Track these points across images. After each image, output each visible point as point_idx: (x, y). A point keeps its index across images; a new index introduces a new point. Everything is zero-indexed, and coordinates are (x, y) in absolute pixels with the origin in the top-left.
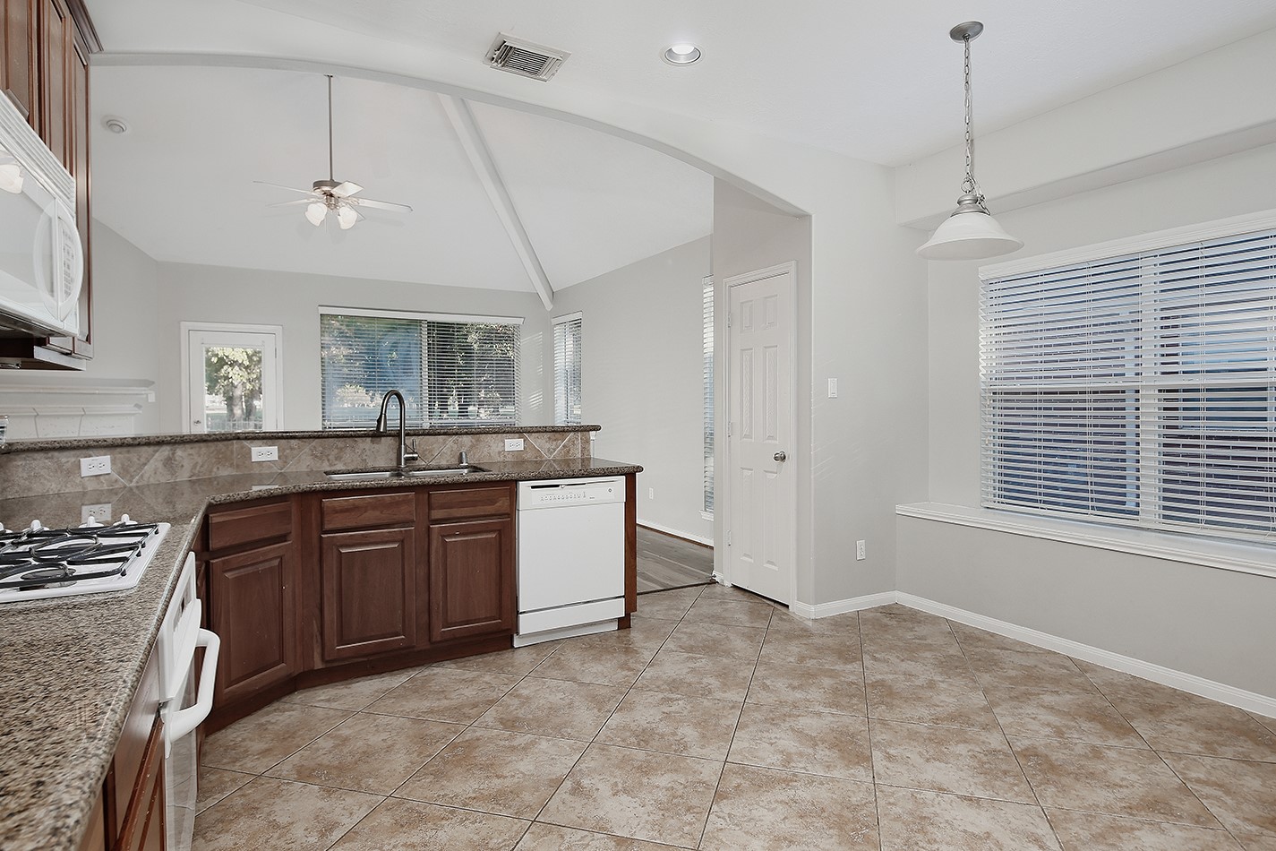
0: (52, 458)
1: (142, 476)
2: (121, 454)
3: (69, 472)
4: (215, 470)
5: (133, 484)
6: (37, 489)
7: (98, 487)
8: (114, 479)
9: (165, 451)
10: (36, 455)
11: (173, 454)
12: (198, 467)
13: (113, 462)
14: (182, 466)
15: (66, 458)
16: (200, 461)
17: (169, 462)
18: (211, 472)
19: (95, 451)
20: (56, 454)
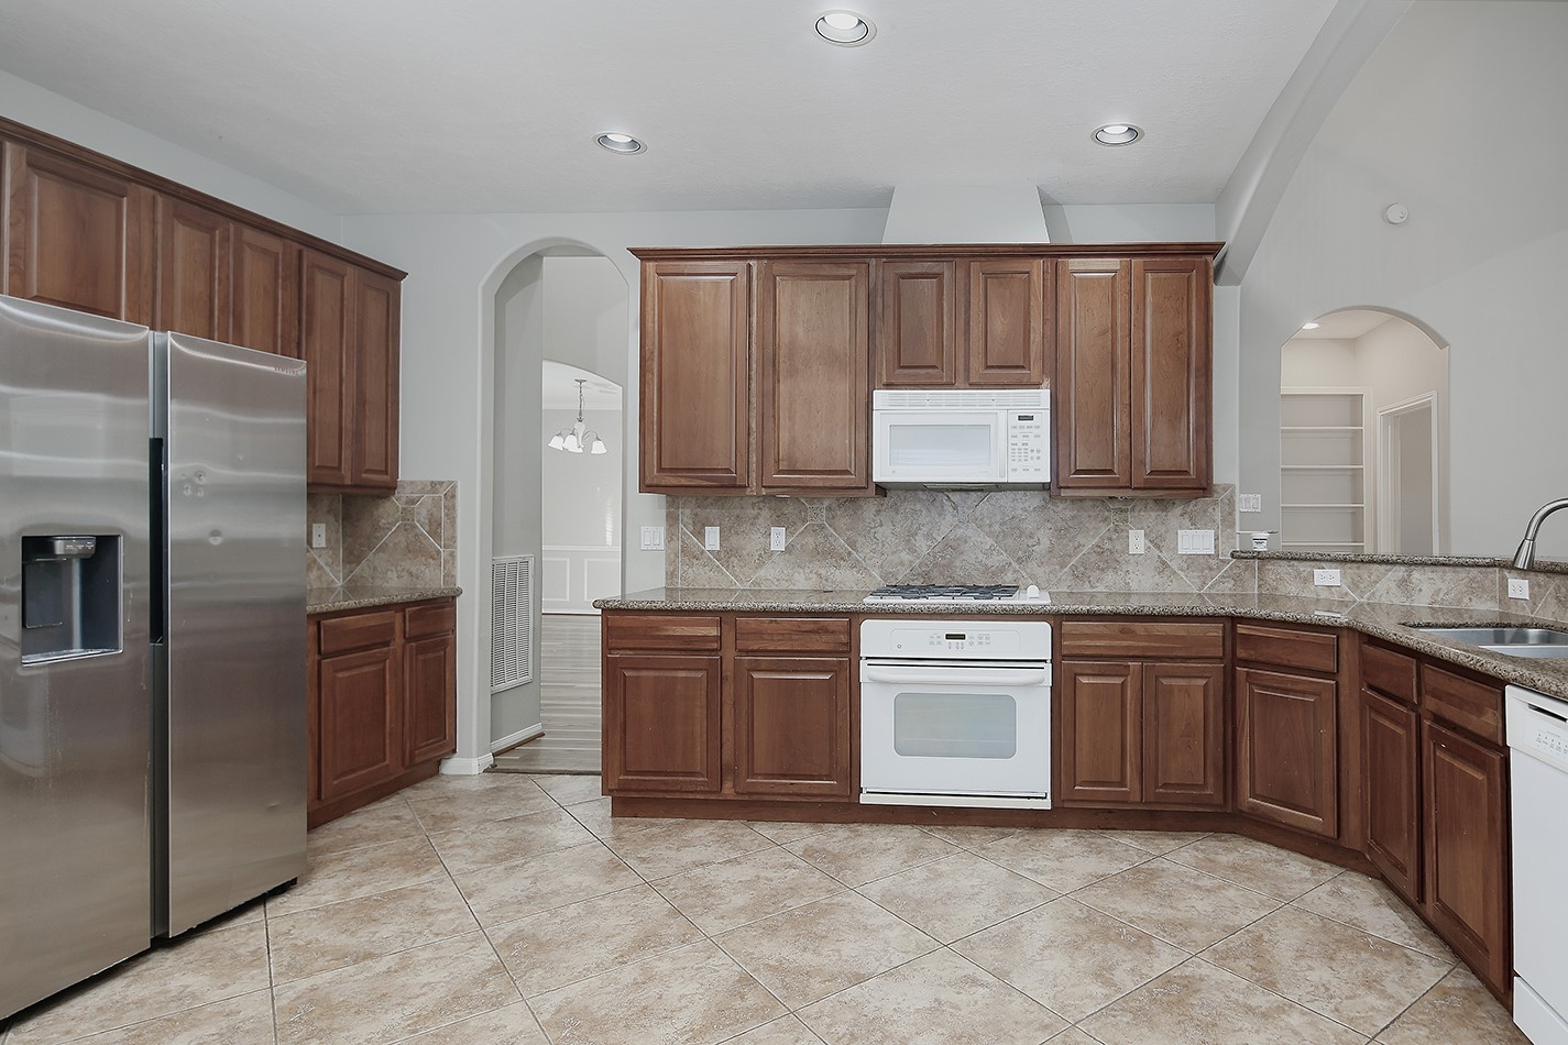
0: (1293, 565)
1: (1373, 593)
2: (1351, 570)
3: (1305, 580)
4: (1466, 600)
5: (1364, 600)
6: (1282, 590)
7: (1330, 597)
8: (1344, 592)
9: (1400, 571)
10: (1282, 563)
11: (1409, 576)
12: (1441, 595)
13: (1343, 576)
14: (1421, 590)
15: (1303, 567)
16: (1444, 587)
17: (1403, 583)
18: (1459, 602)
19: (1329, 564)
20: (1296, 563)
